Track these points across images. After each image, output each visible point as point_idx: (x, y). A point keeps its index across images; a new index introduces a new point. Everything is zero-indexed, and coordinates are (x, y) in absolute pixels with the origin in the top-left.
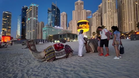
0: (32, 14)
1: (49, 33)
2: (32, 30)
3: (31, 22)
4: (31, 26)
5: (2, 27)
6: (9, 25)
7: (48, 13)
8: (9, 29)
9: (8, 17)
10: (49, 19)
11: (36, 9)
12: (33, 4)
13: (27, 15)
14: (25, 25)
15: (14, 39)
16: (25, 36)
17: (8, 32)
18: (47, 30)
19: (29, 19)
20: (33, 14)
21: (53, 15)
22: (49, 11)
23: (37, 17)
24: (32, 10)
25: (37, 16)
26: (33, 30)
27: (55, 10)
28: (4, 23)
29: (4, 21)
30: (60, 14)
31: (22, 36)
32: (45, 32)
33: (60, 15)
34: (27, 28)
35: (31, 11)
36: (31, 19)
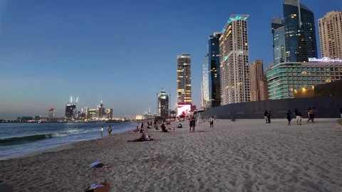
0: (234, 43)
1: (291, 82)
2: (235, 84)
3: (231, 64)
4: (232, 72)
5: (177, 86)
6: (188, 81)
7: (273, 32)
8: (188, 88)
9: (186, 66)
10: (278, 49)
11: (241, 28)
12: (234, 17)
13: (220, 49)
14: (218, 75)
15: (199, 108)
16: (220, 102)
17: (187, 96)
18: (283, 75)
19: (226, 58)
20: (234, 41)
21: (289, 34)
22: (275, 26)
23: (245, 48)
24: (233, 33)
25: (246, 44)
26: (238, 84)
27: (297, 17)
28: (179, 79)
29: (180, 74)
30: (313, 23)
31: (212, 101)
32: (274, 81)
33: (313, 27)
34: (223, 80)
35: (231, 34)
36: (231, 56)
